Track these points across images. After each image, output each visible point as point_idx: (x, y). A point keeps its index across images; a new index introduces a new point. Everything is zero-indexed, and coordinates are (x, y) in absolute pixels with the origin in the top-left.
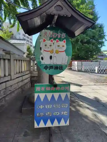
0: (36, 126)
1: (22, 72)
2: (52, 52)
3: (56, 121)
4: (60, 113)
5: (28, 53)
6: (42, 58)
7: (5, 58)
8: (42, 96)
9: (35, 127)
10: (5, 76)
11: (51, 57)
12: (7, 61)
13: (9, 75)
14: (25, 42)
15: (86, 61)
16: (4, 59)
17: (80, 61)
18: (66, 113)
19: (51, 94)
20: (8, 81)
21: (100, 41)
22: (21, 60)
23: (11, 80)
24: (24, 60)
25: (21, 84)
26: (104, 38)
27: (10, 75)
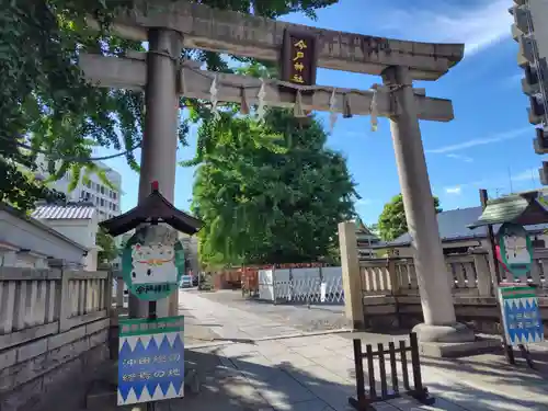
0: (120, 401)
1: (85, 313)
2: (150, 262)
3: (158, 389)
4: (167, 373)
5: (102, 249)
6: (134, 275)
7: (49, 278)
8: (132, 341)
9: (119, 404)
10: (46, 322)
11: (149, 273)
12: (53, 285)
13: (55, 321)
14: (90, 212)
15: (306, 267)
16: (48, 281)
17: (286, 267)
18: (176, 372)
19: (149, 337)
20: (51, 335)
21: (341, 200)
22: (86, 281)
23: (59, 333)
24: (91, 280)
25: (81, 347)
26: (353, 190)
27: (57, 320)
